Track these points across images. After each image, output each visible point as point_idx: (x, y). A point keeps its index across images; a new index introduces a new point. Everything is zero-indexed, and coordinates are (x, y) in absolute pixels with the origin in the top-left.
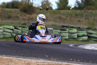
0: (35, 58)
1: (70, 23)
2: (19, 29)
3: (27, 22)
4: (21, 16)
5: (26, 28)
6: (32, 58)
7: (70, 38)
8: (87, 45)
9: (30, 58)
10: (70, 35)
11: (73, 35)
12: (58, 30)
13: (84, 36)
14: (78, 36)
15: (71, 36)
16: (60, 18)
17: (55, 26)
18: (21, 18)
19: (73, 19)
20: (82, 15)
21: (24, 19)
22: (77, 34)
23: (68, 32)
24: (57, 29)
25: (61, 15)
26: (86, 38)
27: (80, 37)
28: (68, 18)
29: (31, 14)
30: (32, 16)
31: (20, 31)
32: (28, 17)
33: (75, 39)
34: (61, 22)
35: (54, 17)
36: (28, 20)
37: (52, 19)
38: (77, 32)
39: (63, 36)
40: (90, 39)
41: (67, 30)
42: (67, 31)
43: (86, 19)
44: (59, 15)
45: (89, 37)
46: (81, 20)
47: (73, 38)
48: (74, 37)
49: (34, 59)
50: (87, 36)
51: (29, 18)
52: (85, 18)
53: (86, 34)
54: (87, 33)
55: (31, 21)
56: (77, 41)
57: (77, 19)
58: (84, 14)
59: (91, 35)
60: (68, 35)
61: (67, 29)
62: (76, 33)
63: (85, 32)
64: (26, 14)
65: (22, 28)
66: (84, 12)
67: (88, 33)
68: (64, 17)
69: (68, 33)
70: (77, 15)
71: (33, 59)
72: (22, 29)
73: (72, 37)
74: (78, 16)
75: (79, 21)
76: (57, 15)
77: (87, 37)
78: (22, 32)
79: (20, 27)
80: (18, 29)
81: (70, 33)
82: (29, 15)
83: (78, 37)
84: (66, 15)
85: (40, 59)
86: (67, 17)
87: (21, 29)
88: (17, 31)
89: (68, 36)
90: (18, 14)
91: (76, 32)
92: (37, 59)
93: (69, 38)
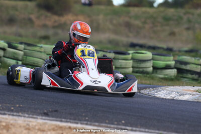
0: (27, 116)
1: (151, 38)
2: (18, 48)
3: (51, 32)
4: (38, 18)
5: (36, 46)
6: (20, 114)
7: (137, 72)
8: (162, 88)
9: (15, 114)
10: (136, 65)
11: (143, 65)
12: (110, 52)
13: (168, 67)
14: (155, 68)
15: (137, 68)
16: (128, 25)
17: (117, 44)
18: (37, 22)
19: (159, 28)
20: (179, 21)
21: (45, 26)
22: (153, 63)
23: (132, 59)
24: (106, 52)
25: (130, 17)
26: (173, 72)
27: (159, 71)
28: (147, 26)
29: (60, 15)
30: (63, 19)
31: (22, 53)
32: (55, 22)
33: (148, 76)
34: (131, 35)
35: (114, 22)
36: (54, 27)
37: (111, 27)
38: (153, 59)
39: (119, 66)
40: (181, 75)
41: (129, 54)
42: (130, 56)
43: (188, 29)
44: (127, 19)
45: (180, 71)
46: (176, 30)
47: (143, 72)
48: (145, 70)
49: (24, 117)
50: (175, 68)
51: (56, 24)
52: (186, 26)
53: (173, 63)
54: (175, 61)
55: (60, 31)
56: (152, 78)
57: (167, 28)
58: (185, 18)
59: (183, 67)
60: (131, 65)
61: (130, 52)
62: (150, 60)
63: (172, 58)
64: (49, 14)
65: (26, 46)
66: (185, 14)
67: (177, 62)
68: (137, 23)
69: (131, 61)
70: (167, 19)
71: (21, 116)
72: (24, 49)
73: (141, 70)
74: (171, 22)
75: (172, 34)
76: (122, 19)
77: (176, 70)
78: (25, 54)
79: (21, 43)
80: (15, 48)
81: (137, 60)
82: (56, 18)
83: (155, 71)
84: (143, 20)
85: (38, 117)
86: (145, 23)
87: (22, 49)
88: (14, 53)
89: (133, 67)
90: (32, 14)
91: (151, 58)
92: (31, 116)
93: (133, 72)
